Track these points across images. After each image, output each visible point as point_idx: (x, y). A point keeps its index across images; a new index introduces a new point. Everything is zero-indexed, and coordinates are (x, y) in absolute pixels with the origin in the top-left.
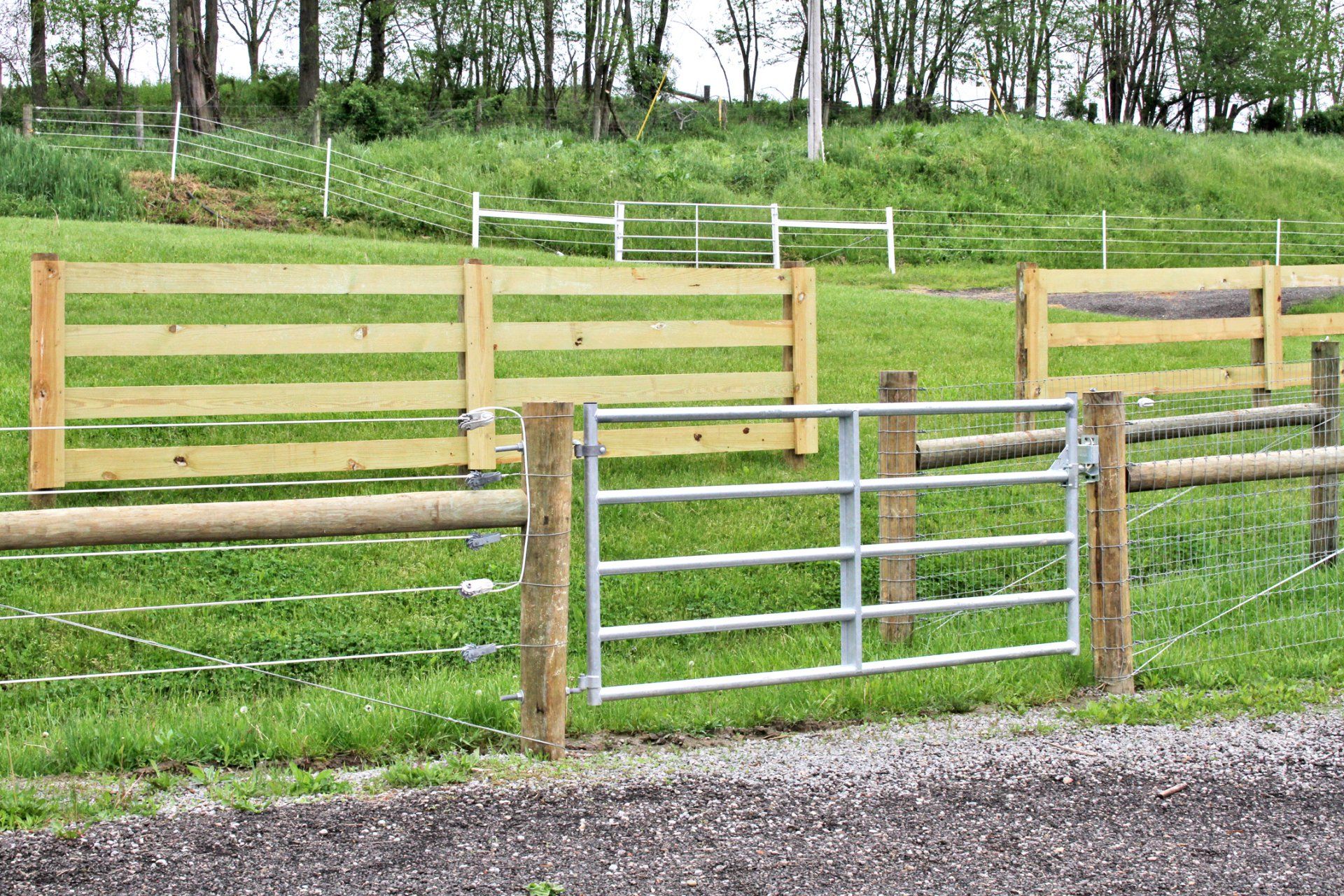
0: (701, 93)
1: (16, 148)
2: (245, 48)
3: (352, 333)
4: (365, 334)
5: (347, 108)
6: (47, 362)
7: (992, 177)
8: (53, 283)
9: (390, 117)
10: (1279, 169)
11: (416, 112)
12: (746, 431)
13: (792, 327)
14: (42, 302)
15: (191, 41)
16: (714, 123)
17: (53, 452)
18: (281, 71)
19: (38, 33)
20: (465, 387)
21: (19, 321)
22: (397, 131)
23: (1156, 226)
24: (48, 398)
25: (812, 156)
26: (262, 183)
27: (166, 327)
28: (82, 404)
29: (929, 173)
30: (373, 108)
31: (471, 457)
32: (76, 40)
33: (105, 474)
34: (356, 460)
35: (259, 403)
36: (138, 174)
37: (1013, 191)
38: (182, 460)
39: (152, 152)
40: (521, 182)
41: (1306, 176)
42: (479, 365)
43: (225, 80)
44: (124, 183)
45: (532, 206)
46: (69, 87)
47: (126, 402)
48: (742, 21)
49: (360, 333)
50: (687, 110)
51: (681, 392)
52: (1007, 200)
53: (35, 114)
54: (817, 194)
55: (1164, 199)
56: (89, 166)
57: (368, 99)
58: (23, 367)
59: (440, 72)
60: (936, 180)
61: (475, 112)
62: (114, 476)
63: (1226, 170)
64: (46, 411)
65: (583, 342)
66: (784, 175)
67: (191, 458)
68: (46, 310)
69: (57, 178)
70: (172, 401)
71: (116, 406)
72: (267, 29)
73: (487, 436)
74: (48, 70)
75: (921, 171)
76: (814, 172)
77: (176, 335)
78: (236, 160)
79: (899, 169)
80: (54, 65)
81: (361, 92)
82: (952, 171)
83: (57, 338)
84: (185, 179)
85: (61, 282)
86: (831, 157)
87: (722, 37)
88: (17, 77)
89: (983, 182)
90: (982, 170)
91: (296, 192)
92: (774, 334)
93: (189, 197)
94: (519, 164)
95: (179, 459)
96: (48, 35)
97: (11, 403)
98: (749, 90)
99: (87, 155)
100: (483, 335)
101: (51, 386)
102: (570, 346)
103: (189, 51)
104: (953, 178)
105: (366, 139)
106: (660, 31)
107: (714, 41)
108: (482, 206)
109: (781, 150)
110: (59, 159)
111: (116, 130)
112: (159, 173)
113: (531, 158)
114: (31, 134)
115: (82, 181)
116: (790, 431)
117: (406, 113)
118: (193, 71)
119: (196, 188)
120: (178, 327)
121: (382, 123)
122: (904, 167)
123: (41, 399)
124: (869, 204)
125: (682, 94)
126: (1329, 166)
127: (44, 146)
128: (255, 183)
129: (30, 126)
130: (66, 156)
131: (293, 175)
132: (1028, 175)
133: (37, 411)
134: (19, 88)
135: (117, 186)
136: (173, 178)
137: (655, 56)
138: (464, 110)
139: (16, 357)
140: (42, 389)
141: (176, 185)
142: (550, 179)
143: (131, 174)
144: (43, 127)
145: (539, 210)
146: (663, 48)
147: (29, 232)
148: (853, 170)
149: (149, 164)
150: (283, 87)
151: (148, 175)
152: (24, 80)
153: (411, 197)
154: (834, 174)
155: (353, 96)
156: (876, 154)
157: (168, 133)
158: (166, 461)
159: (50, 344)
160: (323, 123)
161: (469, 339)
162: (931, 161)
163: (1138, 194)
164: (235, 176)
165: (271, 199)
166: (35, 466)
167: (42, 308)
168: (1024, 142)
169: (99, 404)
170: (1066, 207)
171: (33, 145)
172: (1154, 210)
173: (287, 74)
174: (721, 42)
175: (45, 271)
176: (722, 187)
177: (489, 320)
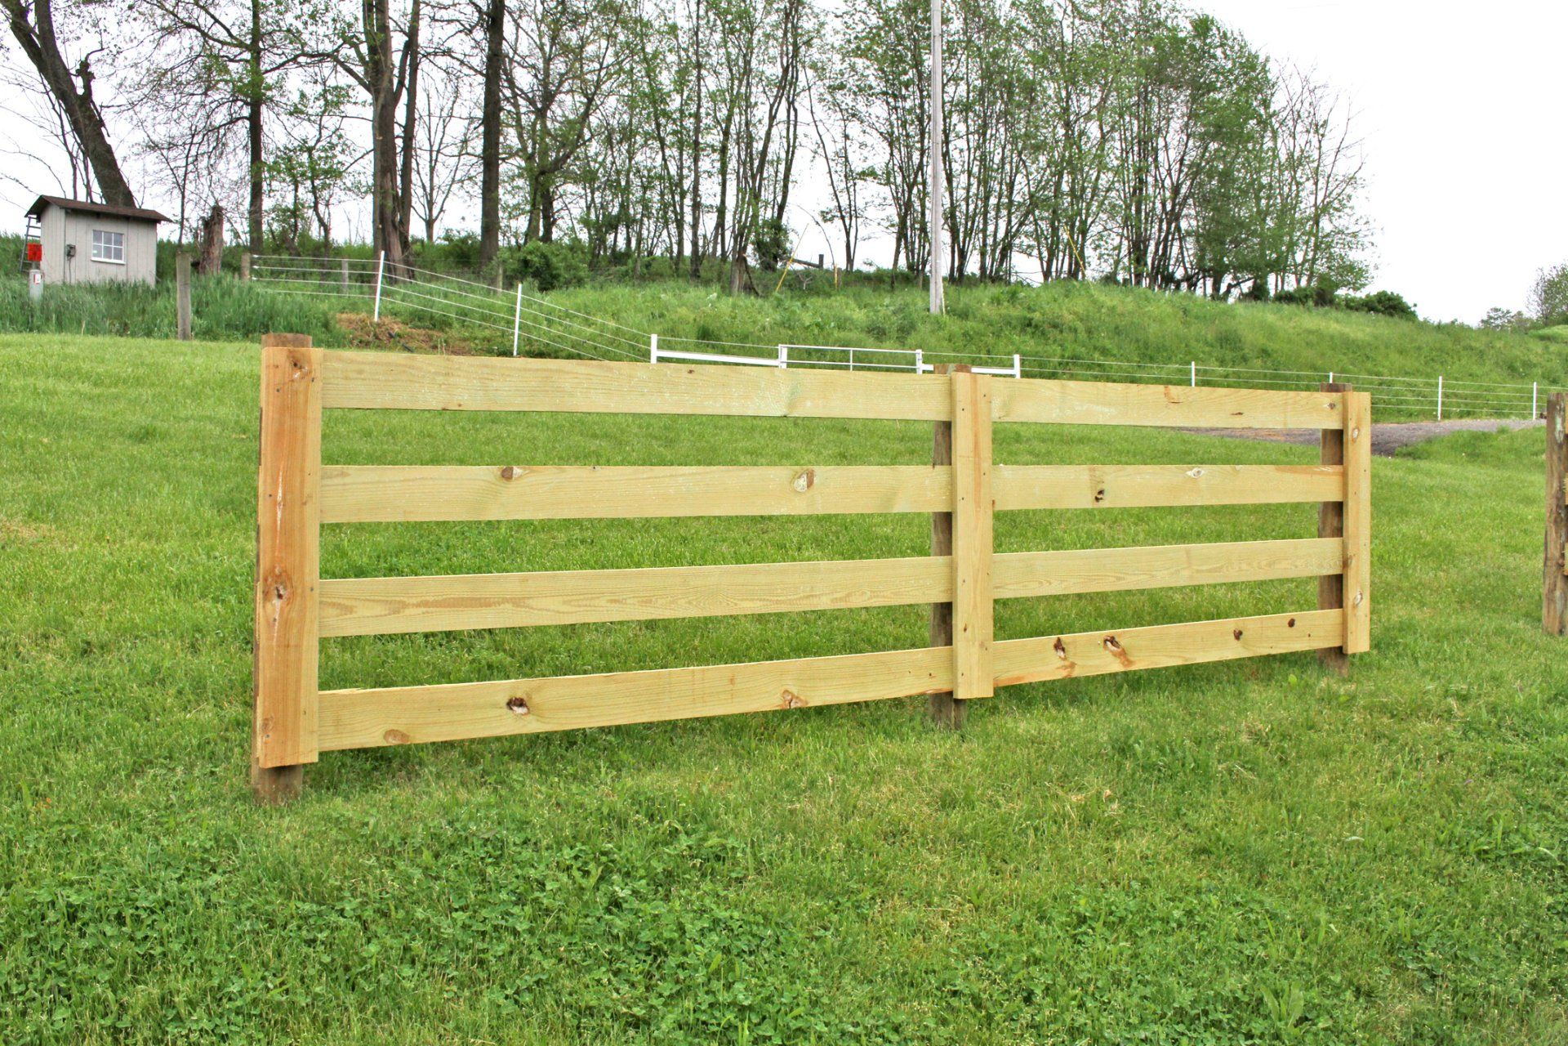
0: (817, 262)
1: (235, 291)
2: (423, 224)
3: (791, 482)
4: (810, 484)
5: (526, 263)
6: (288, 534)
7: (1089, 332)
8: (301, 387)
9: (562, 272)
10: (1310, 332)
11: (584, 270)
12: (1291, 624)
13: (1344, 475)
14: (281, 424)
15: (390, 203)
16: (831, 285)
17: (297, 701)
18: (463, 234)
19: (257, 194)
20: (952, 569)
21: (236, 453)
22: (568, 283)
23: (1227, 376)
24: (290, 601)
25: (934, 310)
26: (456, 325)
27: (496, 470)
28: (349, 610)
29: (1036, 327)
30: (548, 264)
31: (960, 679)
32: (289, 202)
33: (390, 733)
34: (794, 690)
35: (648, 602)
36: (344, 316)
37: (1108, 344)
38: (521, 703)
39: (355, 295)
40: (687, 328)
41: (1332, 338)
42: (972, 532)
43: (416, 241)
44: (332, 322)
45: (698, 348)
46: (282, 243)
47: (426, 604)
48: (844, 202)
49: (803, 482)
50: (807, 274)
51: (1219, 570)
52: (1105, 352)
53: (253, 263)
54: (945, 344)
55: (1229, 355)
56: (301, 307)
57: (544, 256)
58: (240, 516)
59: (599, 240)
60: (1043, 334)
61: (634, 270)
62: (404, 736)
63: (1271, 333)
64: (286, 624)
65: (1106, 496)
66: (913, 327)
67: (536, 699)
68: (289, 439)
69: (271, 318)
70: (505, 601)
71: (408, 611)
72: (442, 210)
73: (982, 645)
74: (265, 227)
75: (1029, 325)
76: (939, 325)
77: (513, 484)
78: (432, 304)
79: (1009, 323)
80: (271, 225)
81: (538, 249)
82: (1055, 326)
83: (307, 491)
84: (387, 321)
85: (317, 387)
86: (951, 311)
87: (826, 217)
88: (237, 235)
89: (1082, 336)
90: (1080, 326)
91: (487, 333)
92: (1320, 486)
93: (391, 336)
94: (683, 311)
95: (515, 702)
96: (264, 197)
97: (223, 577)
98: (850, 260)
99: (300, 299)
100: (978, 485)
101: (295, 578)
102: (1086, 502)
103: (388, 211)
104: (1056, 332)
105: (545, 287)
106: (781, 208)
107: (819, 219)
108: (659, 347)
109: (907, 305)
110: (273, 301)
111: (325, 276)
112: (363, 315)
113: (695, 307)
114: (249, 279)
115: (294, 320)
116: (1339, 620)
117: (576, 268)
118: (391, 229)
119: (396, 329)
120: (517, 470)
121: (556, 277)
122: (1014, 322)
123: (277, 602)
124: (989, 352)
125: (800, 262)
126: (1347, 330)
127: (260, 289)
128: (450, 325)
129: (247, 272)
130: (280, 298)
131: (484, 318)
132: (1117, 331)
133: (270, 624)
134: (238, 245)
135: (326, 325)
136: (376, 319)
137: (776, 226)
138: (624, 268)
139: (232, 501)
140: (281, 583)
141: (378, 325)
142: (713, 326)
143: (338, 316)
144: (259, 274)
145: (707, 352)
146: (784, 221)
147: (247, 354)
148: (970, 324)
149: (354, 307)
150: (465, 248)
151: (353, 316)
152: (243, 237)
153: (592, 338)
154: (955, 326)
155: (531, 253)
156: (987, 309)
157: (371, 279)
158: (495, 706)
159: (295, 501)
160: (506, 277)
161: (960, 493)
162: (1037, 316)
163: (1207, 349)
164: (432, 318)
165: (465, 340)
166: (265, 725)
167: (279, 434)
168: (1109, 303)
169: (379, 610)
170: (1152, 359)
171: (250, 288)
172: (1222, 363)
173: (469, 237)
174: (825, 220)
175: (288, 366)
176: (863, 336)
177: (986, 464)
